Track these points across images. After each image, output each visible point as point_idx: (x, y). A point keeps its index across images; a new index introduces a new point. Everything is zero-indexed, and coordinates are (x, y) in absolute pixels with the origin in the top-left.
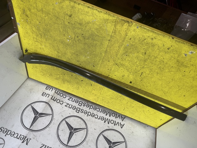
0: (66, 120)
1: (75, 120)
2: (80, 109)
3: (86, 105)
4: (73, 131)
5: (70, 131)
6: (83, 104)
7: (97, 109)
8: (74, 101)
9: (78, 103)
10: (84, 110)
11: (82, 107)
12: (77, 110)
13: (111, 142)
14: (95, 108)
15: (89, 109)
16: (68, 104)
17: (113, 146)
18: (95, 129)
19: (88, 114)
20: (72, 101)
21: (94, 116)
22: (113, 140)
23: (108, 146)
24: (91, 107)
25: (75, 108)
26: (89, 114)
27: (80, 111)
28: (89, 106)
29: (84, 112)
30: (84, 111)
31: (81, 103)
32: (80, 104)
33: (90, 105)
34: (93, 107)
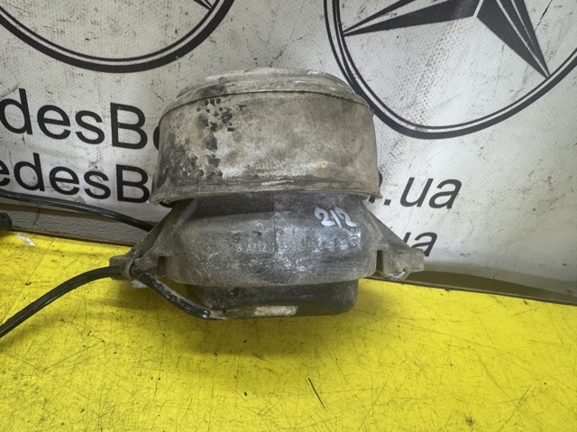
2: (116, 143)
3: (83, 184)
6: (112, 184)
10: (73, 136)
11: (108, 157)
12: (137, 128)
15: (36, 156)
19: (24, 106)
25: (157, 135)
26: (14, 115)
27: (106, 128)
28: (53, 180)
29: (66, 122)
30: (74, 127)
32: (136, 177)
33: (49, 192)
34: (12, 176)
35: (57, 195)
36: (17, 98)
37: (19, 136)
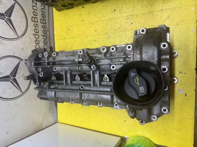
0: (16, 5)
1: (22, 18)
2: (37, 22)
3: (44, 29)
4: (6, 17)
5: (4, 12)
6: (44, 25)
7: (45, 45)
8: (42, 11)
9: (43, 19)
10: (38, 28)
11: (39, 23)
12: (35, 18)
13: (15, 76)
14: (46, 42)
15: (42, 35)
16: (36, 5)
17: (11, 80)
18: (22, 49)
19: (35, 35)
20: (42, 9)
21: (37, 44)
22: (18, 78)
23: (9, 74)
24: (45, 37)
25: (35, 15)
26: (37, 37)
28: (44, 34)
30: (36, 28)
31: (44, 22)
32: (42, 21)
34: (46, 40)
35: (47, 34)
36: (34, 35)
37: (40, 37)
